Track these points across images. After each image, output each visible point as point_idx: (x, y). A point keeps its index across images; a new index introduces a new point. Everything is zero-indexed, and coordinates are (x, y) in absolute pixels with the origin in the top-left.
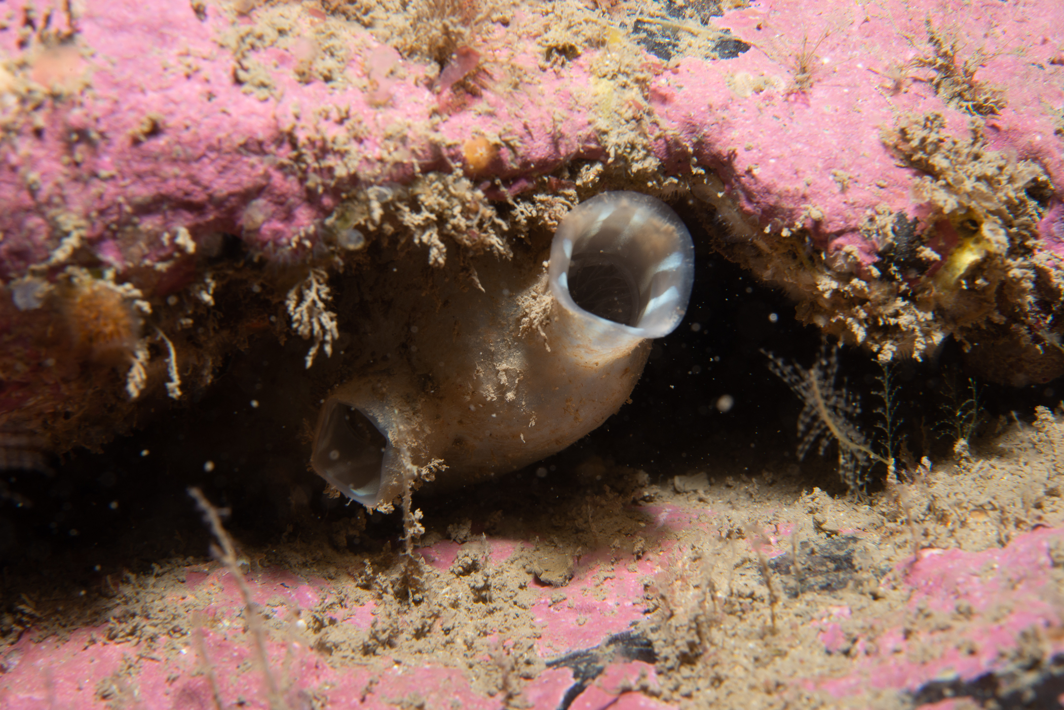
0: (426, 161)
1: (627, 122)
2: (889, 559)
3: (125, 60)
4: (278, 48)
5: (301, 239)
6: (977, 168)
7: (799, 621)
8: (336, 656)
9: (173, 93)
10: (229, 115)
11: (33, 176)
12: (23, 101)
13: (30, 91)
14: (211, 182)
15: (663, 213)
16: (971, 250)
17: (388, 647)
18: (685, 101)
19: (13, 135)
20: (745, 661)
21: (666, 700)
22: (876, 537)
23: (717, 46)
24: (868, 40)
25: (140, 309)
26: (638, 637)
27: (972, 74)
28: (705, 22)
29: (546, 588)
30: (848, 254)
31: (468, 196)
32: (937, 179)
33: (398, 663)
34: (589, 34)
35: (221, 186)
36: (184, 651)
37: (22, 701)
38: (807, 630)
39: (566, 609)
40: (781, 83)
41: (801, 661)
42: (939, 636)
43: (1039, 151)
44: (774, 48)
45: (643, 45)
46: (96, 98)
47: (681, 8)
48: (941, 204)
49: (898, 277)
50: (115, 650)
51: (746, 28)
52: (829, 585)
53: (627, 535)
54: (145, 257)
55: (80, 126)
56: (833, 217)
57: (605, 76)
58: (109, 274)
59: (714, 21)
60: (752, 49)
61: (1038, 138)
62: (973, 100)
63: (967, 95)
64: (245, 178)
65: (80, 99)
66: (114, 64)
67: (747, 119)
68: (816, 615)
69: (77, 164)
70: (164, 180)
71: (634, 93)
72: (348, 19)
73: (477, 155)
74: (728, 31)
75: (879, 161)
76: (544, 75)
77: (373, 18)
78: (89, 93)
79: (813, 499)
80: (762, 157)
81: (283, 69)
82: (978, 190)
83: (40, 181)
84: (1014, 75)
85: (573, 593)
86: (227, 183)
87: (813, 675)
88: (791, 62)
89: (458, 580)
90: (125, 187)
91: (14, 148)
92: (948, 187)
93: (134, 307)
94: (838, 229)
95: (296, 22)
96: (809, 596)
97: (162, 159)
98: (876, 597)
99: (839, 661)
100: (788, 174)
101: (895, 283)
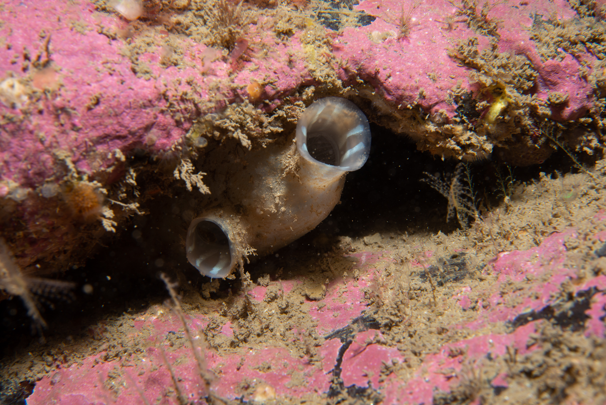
0: (231, 98)
1: (324, 64)
2: (483, 261)
3: (77, 70)
4: (149, 52)
5: (176, 146)
6: (497, 62)
7: (446, 297)
8: (220, 350)
9: (104, 83)
10: (133, 89)
11: (42, 134)
12: (31, 98)
13: (34, 92)
14: (128, 124)
15: (348, 106)
16: (500, 103)
17: (244, 343)
18: (350, 50)
19: (29, 115)
20: (424, 321)
21: (390, 346)
22: (474, 251)
23: (360, 20)
24: (432, 6)
25: (102, 193)
26: (368, 317)
27: (486, 16)
28: (351, 9)
29: (314, 302)
30: (442, 114)
31: (254, 112)
32: (480, 71)
33: (251, 349)
34: (297, 23)
35: (134, 126)
36: (144, 360)
37: (67, 397)
38: (451, 300)
39: (327, 310)
40: (395, 34)
41: (452, 316)
42: (518, 293)
43: (524, 49)
44: (388, 17)
45: (324, 25)
46: (66, 91)
47: (338, 3)
48: (484, 82)
49: (467, 121)
50: (109, 365)
51: (372, 9)
52: (457, 277)
53: (348, 269)
54: (101, 166)
55: (62, 106)
56: (432, 97)
57: (309, 43)
58: (85, 177)
59: (355, 7)
60: (377, 19)
61: (522, 43)
62: (488, 29)
63: (485, 27)
64: (145, 120)
65: (59, 92)
66: (72, 73)
67: (381, 54)
68: (454, 293)
69: (62, 125)
70: (106, 127)
71: (325, 49)
72: (179, 33)
73: (255, 91)
74: (363, 11)
75: (449, 66)
76: (278, 46)
77: (191, 31)
78: (63, 89)
79: (438, 237)
80: (392, 72)
81: (154, 63)
82: (500, 73)
83: (45, 137)
84: (505, 13)
85: (328, 302)
86: (136, 124)
87: (459, 322)
88: (398, 22)
89: (269, 305)
90: (87, 133)
91: (30, 122)
92: (486, 73)
93: (99, 192)
94: (435, 102)
95: (154, 38)
96: (449, 284)
97: (103, 117)
98: (481, 280)
99: (470, 313)
100: (406, 78)
101: (465, 124)
